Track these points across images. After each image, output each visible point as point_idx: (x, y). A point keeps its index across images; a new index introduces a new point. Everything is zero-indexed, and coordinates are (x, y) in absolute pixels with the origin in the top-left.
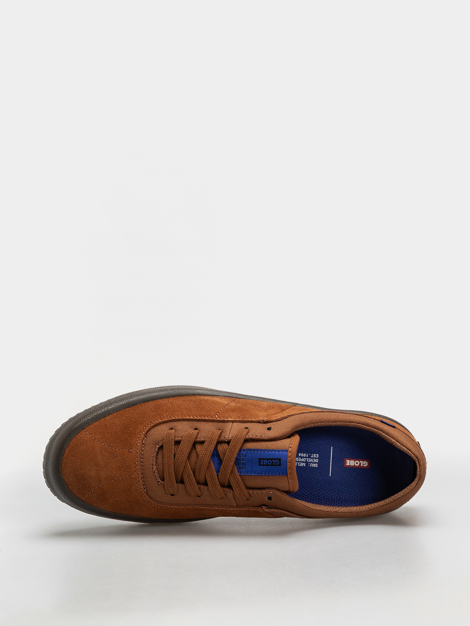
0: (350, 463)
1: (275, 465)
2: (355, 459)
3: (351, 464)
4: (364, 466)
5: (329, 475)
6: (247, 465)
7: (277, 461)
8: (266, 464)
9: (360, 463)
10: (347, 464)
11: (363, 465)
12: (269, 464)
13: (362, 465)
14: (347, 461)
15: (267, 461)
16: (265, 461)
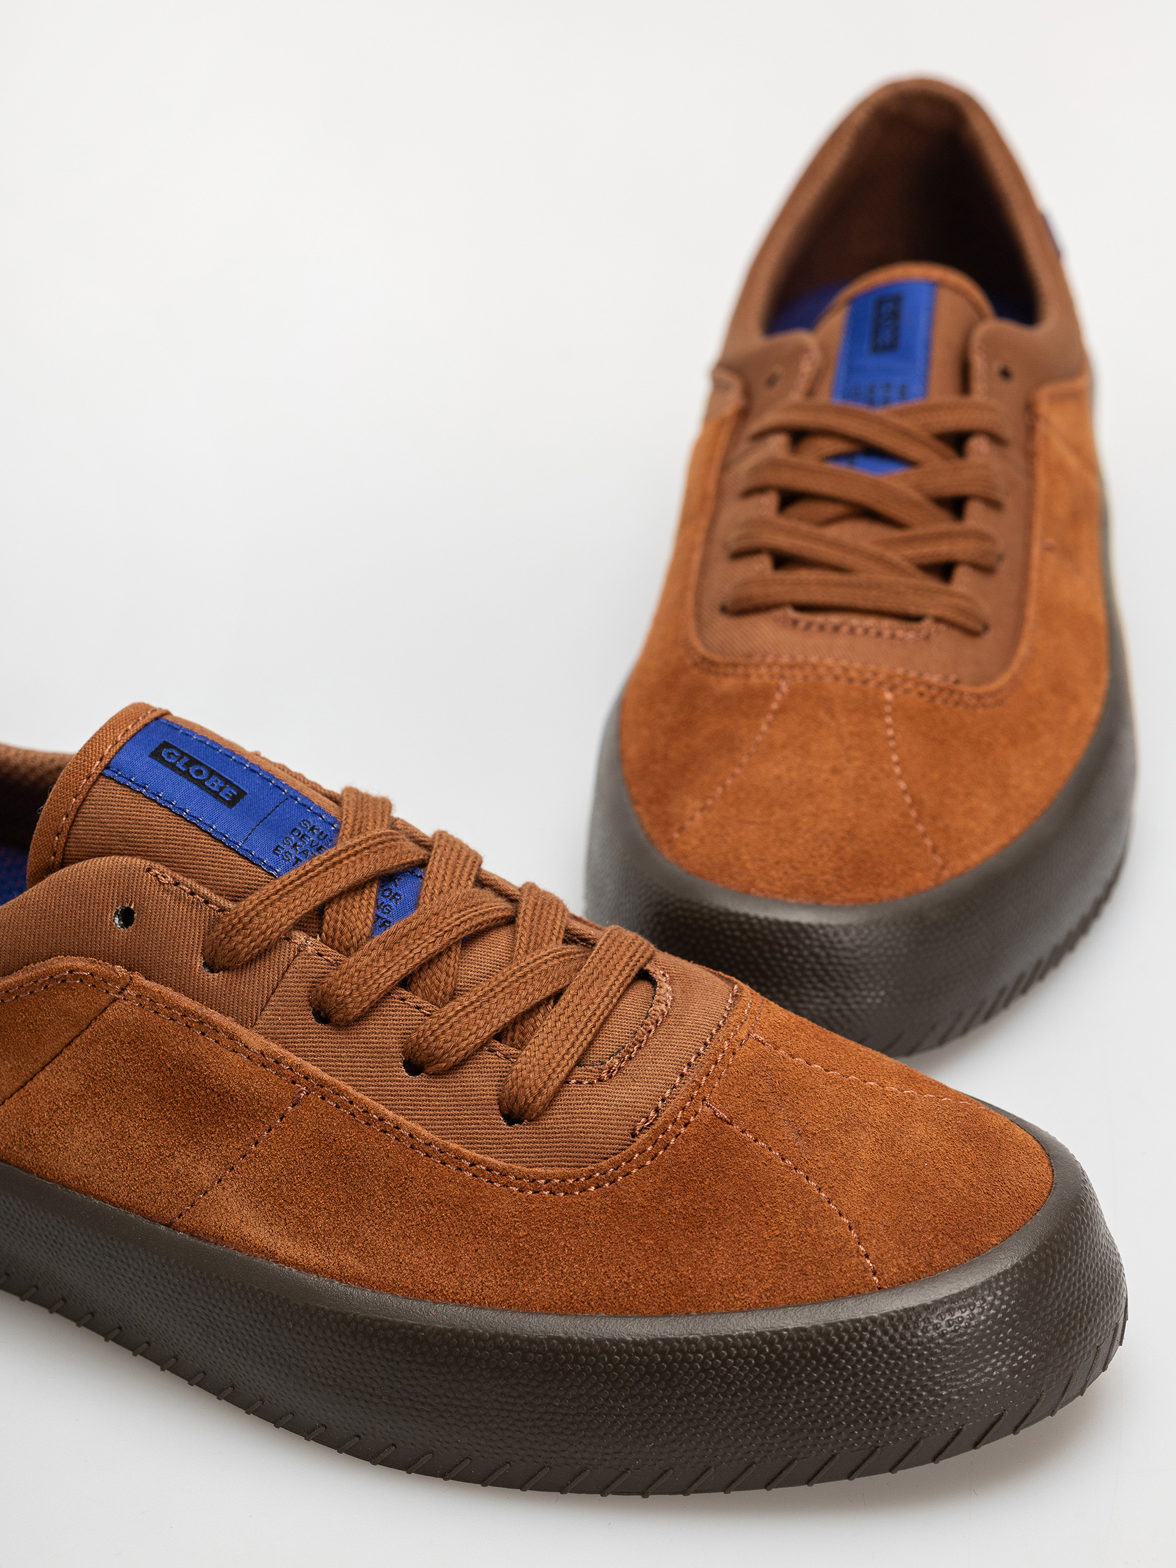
7: (169, 758)
8: (214, 776)
12: (205, 769)
15: (204, 780)
16: (213, 785)
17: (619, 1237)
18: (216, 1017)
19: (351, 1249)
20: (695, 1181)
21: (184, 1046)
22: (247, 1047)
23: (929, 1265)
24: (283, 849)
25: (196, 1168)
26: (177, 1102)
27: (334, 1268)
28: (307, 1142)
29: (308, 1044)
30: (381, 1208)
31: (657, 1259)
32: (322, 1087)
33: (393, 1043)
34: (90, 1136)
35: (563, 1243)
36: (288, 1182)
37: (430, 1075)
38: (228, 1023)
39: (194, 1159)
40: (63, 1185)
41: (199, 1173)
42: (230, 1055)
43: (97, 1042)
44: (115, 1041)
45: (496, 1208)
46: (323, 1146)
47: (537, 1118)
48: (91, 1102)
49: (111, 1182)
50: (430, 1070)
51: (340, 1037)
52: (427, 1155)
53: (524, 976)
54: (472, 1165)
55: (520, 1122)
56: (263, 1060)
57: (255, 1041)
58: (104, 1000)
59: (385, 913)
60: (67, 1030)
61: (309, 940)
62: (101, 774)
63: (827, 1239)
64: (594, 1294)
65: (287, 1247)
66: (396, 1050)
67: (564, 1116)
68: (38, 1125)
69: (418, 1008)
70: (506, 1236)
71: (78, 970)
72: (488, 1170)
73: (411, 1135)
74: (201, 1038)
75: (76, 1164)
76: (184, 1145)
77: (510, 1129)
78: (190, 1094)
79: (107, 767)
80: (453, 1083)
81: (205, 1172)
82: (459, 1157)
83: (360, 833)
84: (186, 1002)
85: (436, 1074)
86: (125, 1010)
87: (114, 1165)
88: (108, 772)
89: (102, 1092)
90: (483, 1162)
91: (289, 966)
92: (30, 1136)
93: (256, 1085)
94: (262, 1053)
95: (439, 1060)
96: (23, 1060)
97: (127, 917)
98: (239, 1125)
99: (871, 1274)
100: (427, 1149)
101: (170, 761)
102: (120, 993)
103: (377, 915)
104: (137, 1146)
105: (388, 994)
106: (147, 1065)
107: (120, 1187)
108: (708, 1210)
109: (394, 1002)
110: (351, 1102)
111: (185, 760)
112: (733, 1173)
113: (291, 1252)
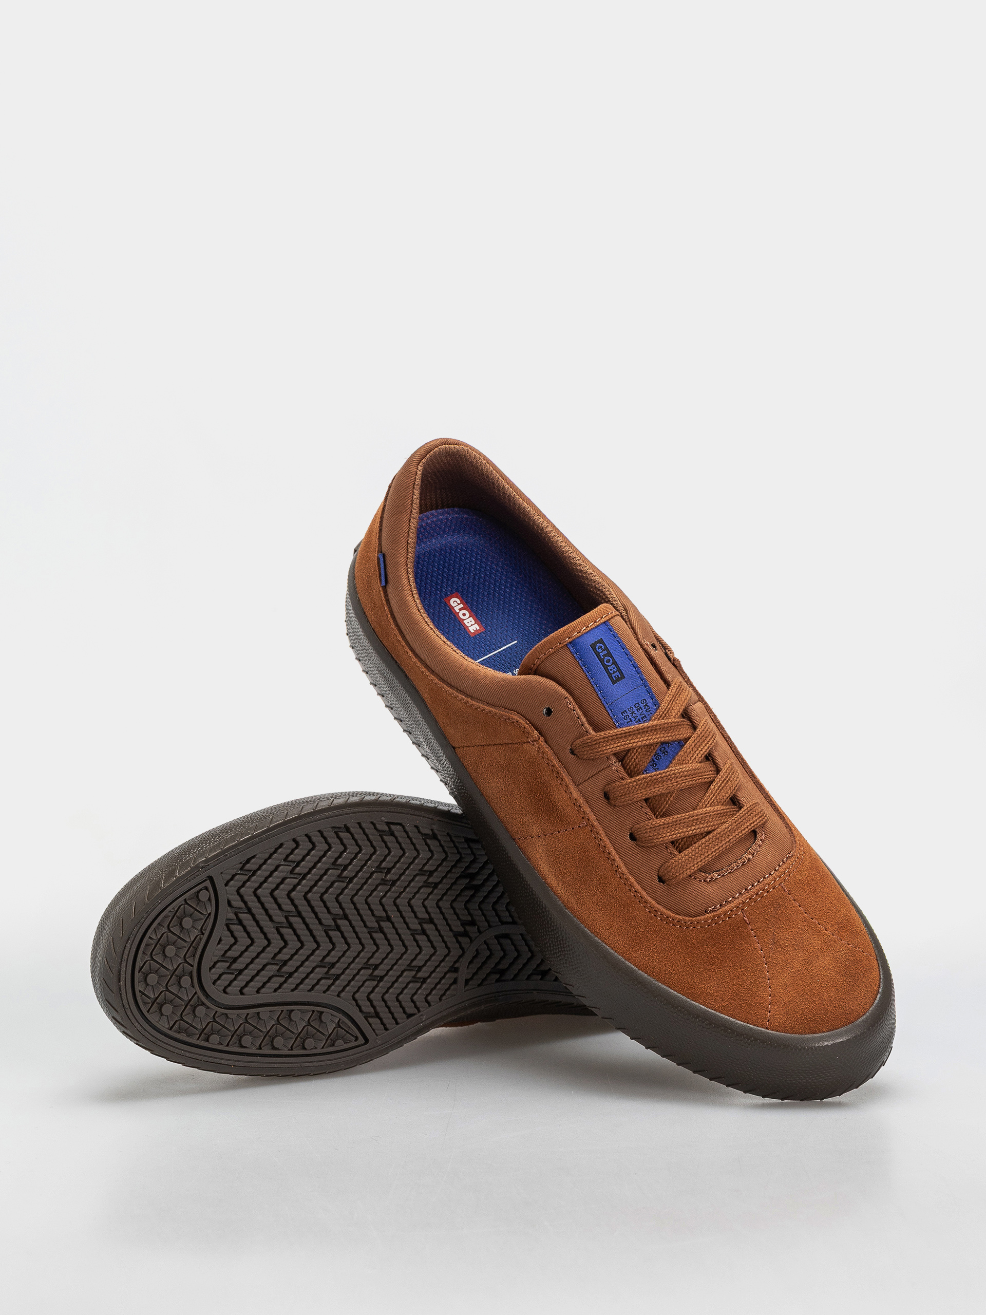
0: (472, 625)
1: (606, 649)
2: (460, 622)
3: (473, 622)
4: (459, 602)
5: (517, 643)
6: (636, 701)
7: (599, 649)
8: (614, 666)
9: (460, 609)
10: (478, 628)
11: (459, 604)
12: (611, 661)
13: (462, 606)
14: (472, 631)
15: (608, 666)
16: (611, 670)
17: (678, 952)
18: (564, 775)
19: (575, 897)
20: (720, 944)
21: (548, 778)
22: (571, 793)
23: (792, 1029)
24: (627, 713)
25: (532, 826)
27: (565, 899)
28: (577, 845)
29: (596, 805)
30: (593, 888)
31: (688, 969)
32: (593, 826)
33: (630, 823)
34: (499, 785)
35: (655, 943)
36: (563, 855)
37: (638, 845)
38: (568, 779)
39: (533, 822)
40: (482, 794)
41: (533, 829)
42: (564, 793)
43: (516, 752)
44: (523, 757)
45: (637, 914)
46: (582, 850)
47: (671, 886)
48: (505, 772)
49: (500, 808)
50: (639, 843)
51: (609, 810)
52: (620, 877)
53: (697, 819)
54: (636, 891)
55: (663, 884)
56: (575, 802)
57: (575, 794)
58: (525, 740)
59: (656, 759)
61: (616, 763)
62: (567, 645)
63: (758, 996)
64: (657, 970)
65: (552, 880)
66: (630, 827)
67: (682, 891)
70: (634, 927)
71: (520, 723)
72: (641, 897)
73: (617, 866)
74: (555, 778)
75: (490, 791)
76: (532, 814)
77: (658, 885)
78: (542, 797)
79: (570, 643)
80: (645, 854)
81: (535, 830)
82: (631, 886)
83: (663, 719)
84: (555, 762)
85: (640, 846)
86: (532, 749)
87: (503, 802)
88: (570, 646)
89: (511, 771)
90: (640, 893)
91: (603, 769)
93: (568, 810)
94: (576, 799)
95: (644, 841)
97: (549, 712)
98: (555, 821)
99: (767, 1021)
100: (621, 875)
101: (598, 650)
102: (532, 742)
103: (653, 759)
104: (515, 801)
106: (531, 775)
107: (502, 812)
108: (719, 959)
109: (637, 806)
110: (601, 840)
111: (605, 652)
112: (737, 947)
113: (552, 882)
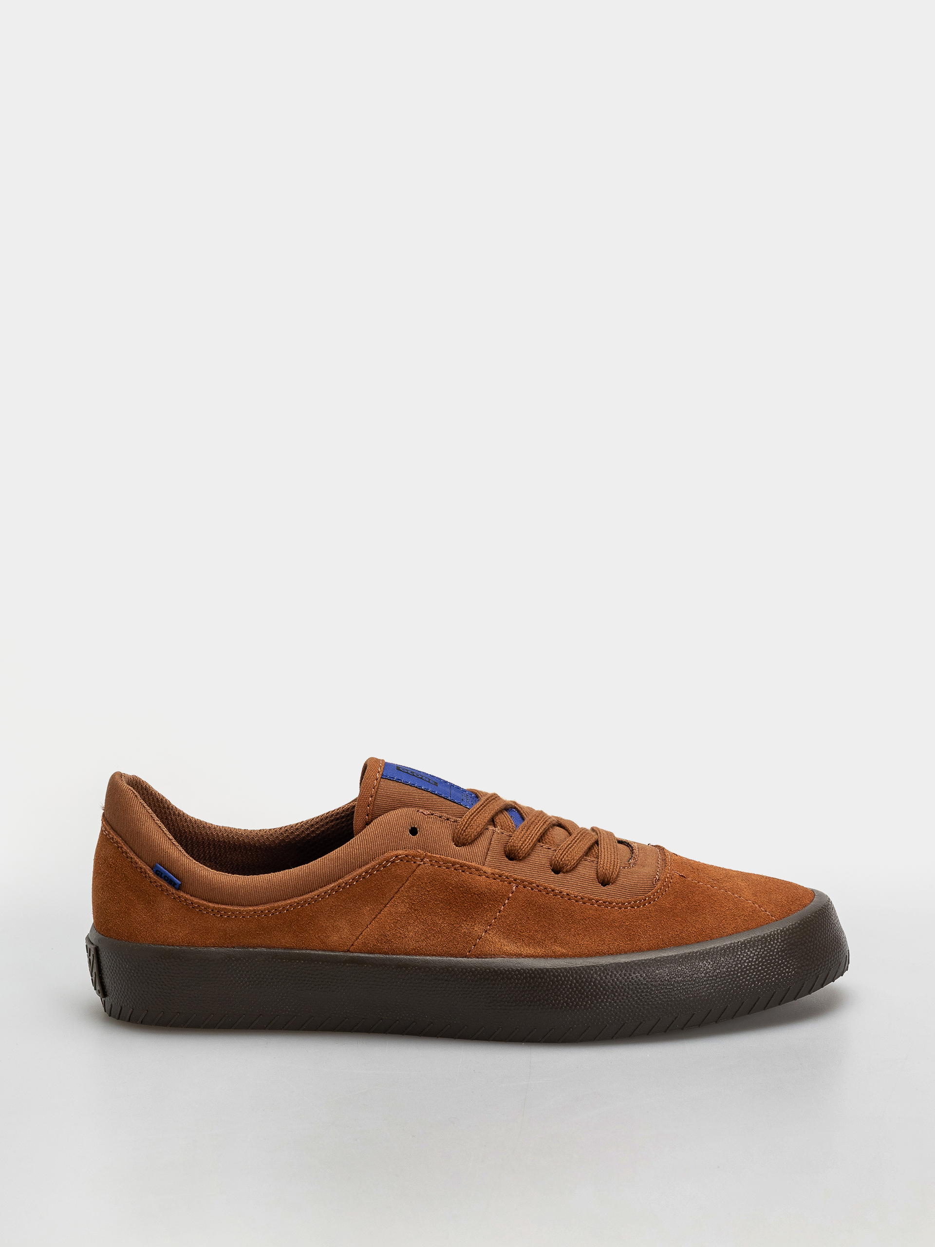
18: (468, 863)
19: (556, 944)
21: (456, 878)
22: (485, 873)
25: (473, 929)
26: (457, 903)
27: (551, 953)
28: (523, 906)
30: (564, 925)
32: (523, 882)
33: (545, 862)
34: (417, 929)
37: (564, 873)
38: (474, 864)
39: (472, 925)
41: (476, 931)
42: (478, 877)
43: (413, 886)
44: (422, 884)
46: (531, 906)
47: (614, 882)
48: (414, 914)
49: (432, 946)
50: (563, 871)
51: (521, 864)
52: (577, 901)
55: (609, 885)
56: (494, 877)
57: (488, 869)
58: (414, 866)
60: (397, 885)
61: (496, 828)
62: (381, 778)
66: (548, 864)
67: (625, 880)
68: (389, 931)
69: (549, 849)
71: (400, 855)
74: (463, 873)
75: (412, 943)
76: (465, 921)
77: (605, 888)
78: (464, 898)
79: (382, 775)
80: (575, 873)
81: (478, 929)
82: (590, 899)
84: (453, 859)
85: (567, 872)
89: (419, 908)
90: (601, 899)
91: (491, 839)
92: (386, 936)
93: (494, 888)
94: (493, 874)
95: (567, 865)
96: (375, 905)
97: (414, 831)
98: (490, 905)
99: (771, 916)
101: (405, 772)
102: (421, 862)
104: (442, 927)
105: (535, 845)
106: (440, 891)
107: (437, 947)
109: (538, 848)
110: (538, 886)
111: (410, 771)
